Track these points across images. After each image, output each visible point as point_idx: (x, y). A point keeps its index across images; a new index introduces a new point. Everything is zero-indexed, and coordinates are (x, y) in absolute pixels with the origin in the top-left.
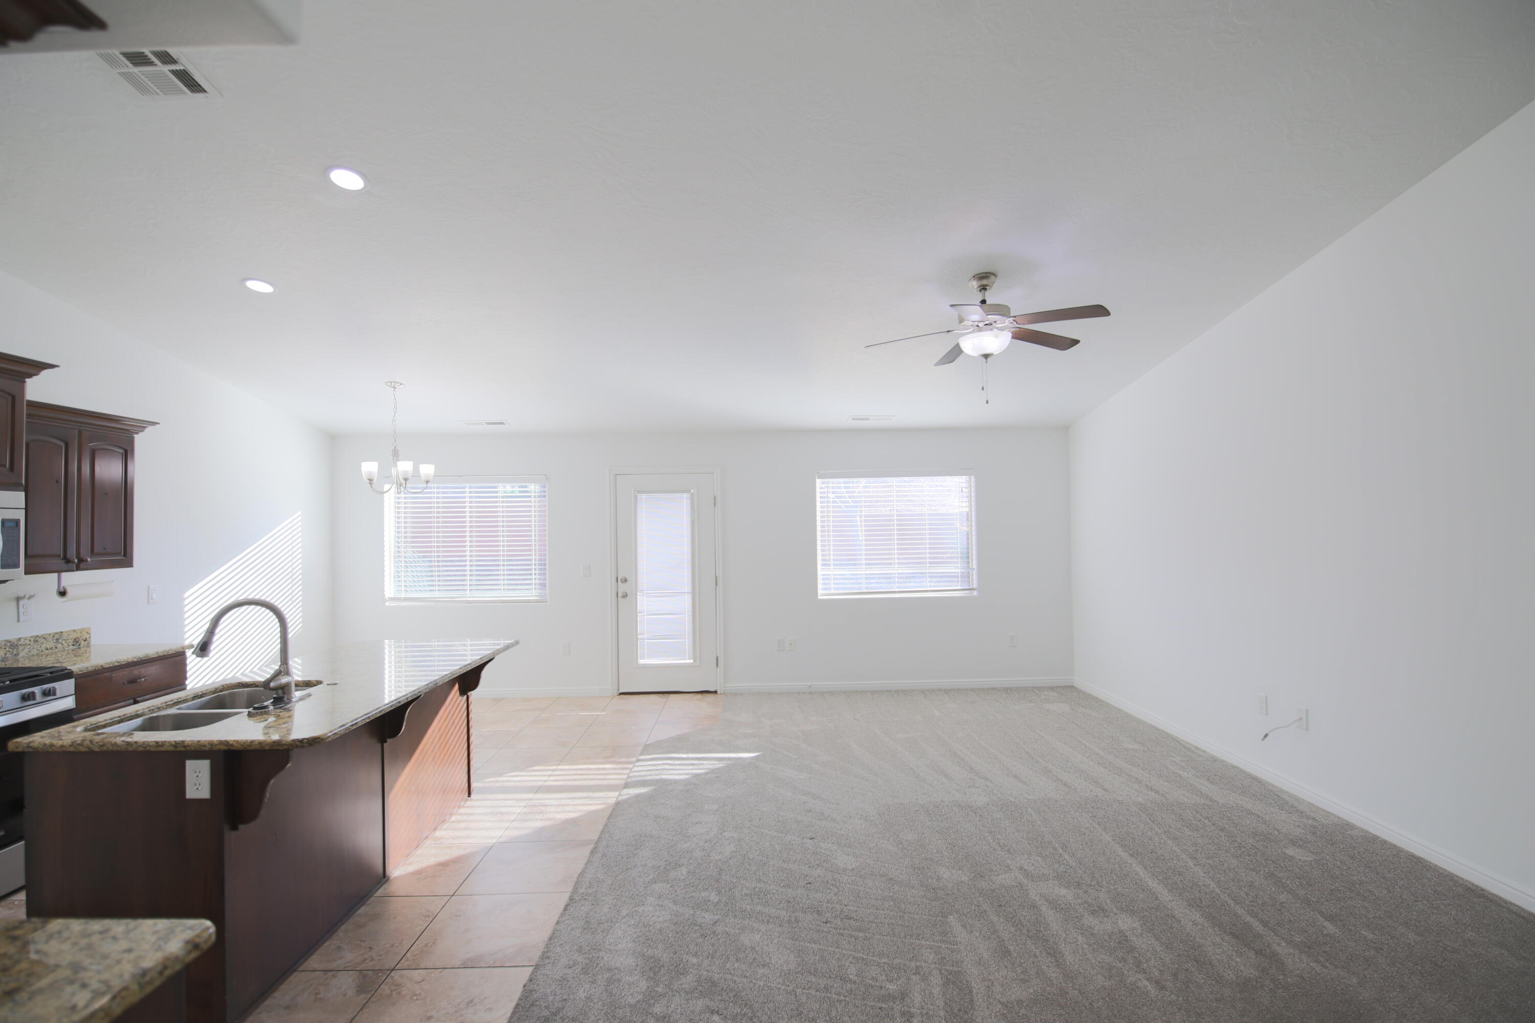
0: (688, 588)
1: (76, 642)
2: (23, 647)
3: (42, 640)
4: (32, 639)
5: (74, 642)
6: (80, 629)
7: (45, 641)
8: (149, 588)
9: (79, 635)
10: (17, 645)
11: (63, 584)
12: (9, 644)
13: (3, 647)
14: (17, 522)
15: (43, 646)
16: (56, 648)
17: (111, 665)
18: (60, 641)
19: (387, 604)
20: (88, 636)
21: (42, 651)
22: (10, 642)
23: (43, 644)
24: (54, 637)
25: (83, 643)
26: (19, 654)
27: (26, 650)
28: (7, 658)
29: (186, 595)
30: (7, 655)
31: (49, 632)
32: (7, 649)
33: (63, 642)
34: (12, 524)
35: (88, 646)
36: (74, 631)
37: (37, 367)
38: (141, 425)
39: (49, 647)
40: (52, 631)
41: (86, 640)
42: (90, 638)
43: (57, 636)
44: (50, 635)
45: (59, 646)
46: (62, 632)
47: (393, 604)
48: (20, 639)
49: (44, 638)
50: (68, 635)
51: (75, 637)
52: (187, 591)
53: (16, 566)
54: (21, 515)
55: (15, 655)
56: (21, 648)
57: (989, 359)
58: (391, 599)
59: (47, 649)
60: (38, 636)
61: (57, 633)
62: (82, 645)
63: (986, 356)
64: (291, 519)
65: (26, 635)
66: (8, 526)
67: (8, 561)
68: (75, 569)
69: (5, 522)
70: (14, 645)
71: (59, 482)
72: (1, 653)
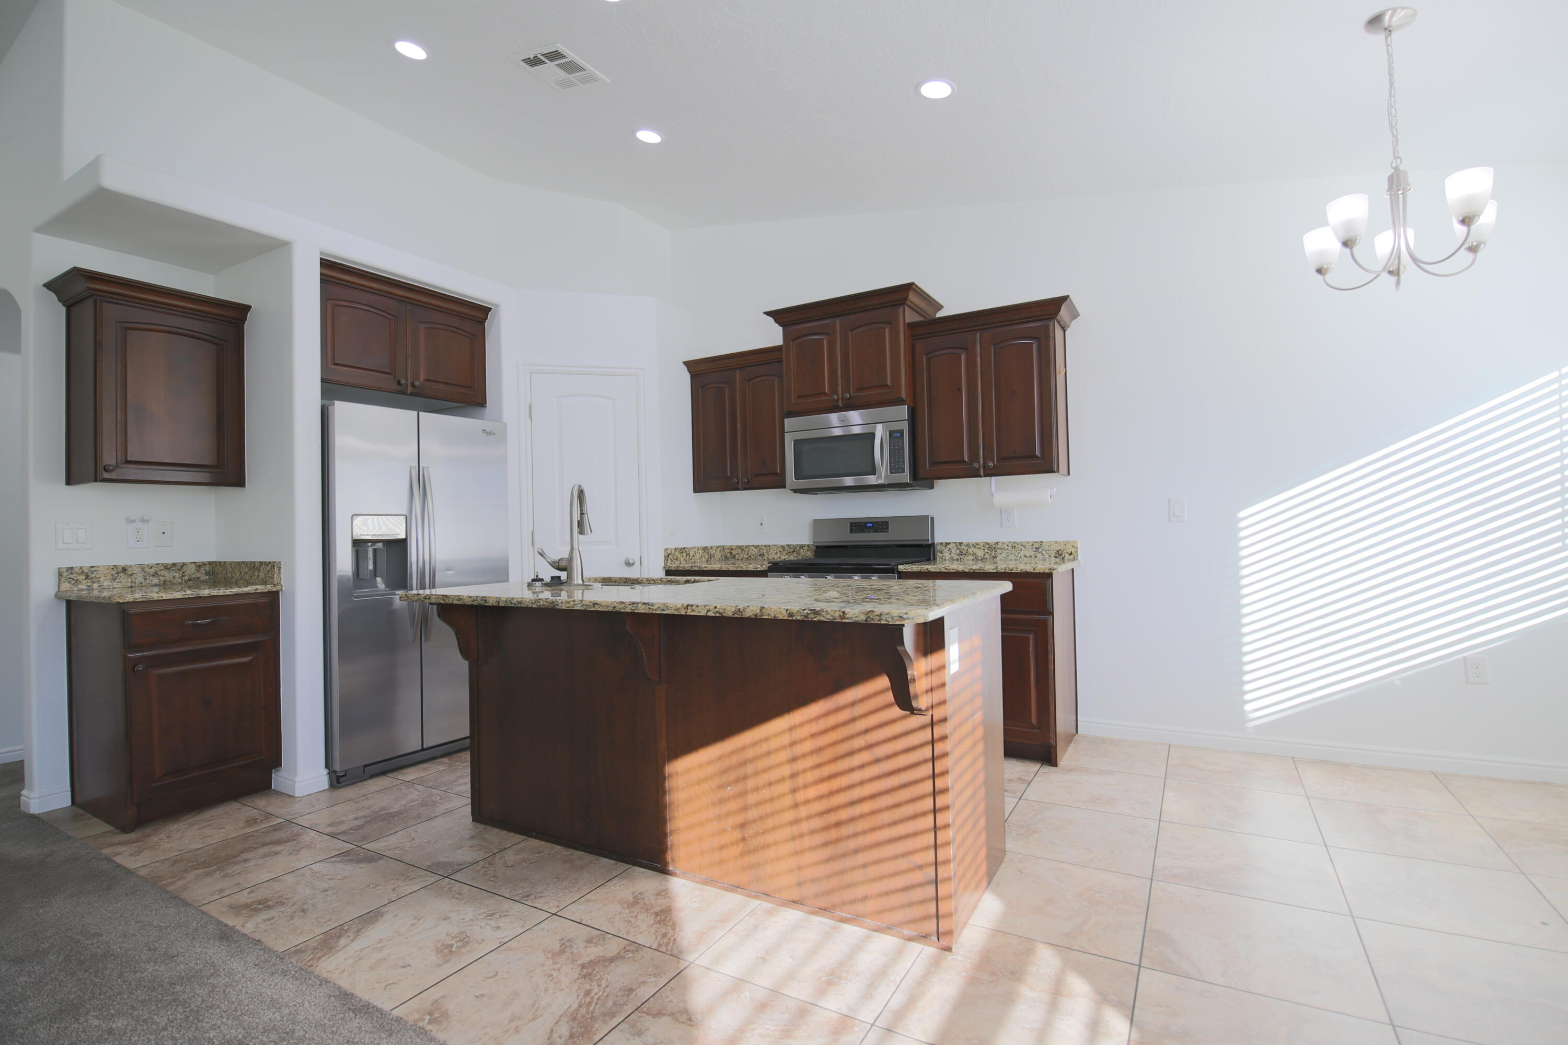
1: (1059, 554)
2: (1001, 551)
3: (1021, 547)
4: (1010, 545)
5: (1056, 553)
6: (1064, 542)
7: (1023, 549)
8: (1169, 500)
9: (1062, 548)
10: (995, 548)
12: (987, 546)
13: (982, 548)
14: (902, 432)
15: (1022, 552)
16: (1036, 557)
17: (938, 571)
18: (1040, 550)
20: (1074, 550)
21: (1021, 557)
22: (988, 544)
23: (1021, 550)
24: (1033, 545)
25: (1067, 557)
26: (997, 557)
27: (1004, 555)
28: (986, 559)
29: (1242, 514)
30: (985, 556)
31: (1027, 541)
32: (986, 550)
33: (1044, 552)
34: (897, 436)
36: (1056, 542)
39: (1027, 556)
40: (1032, 540)
41: (1071, 554)
42: (1076, 552)
43: (1036, 545)
44: (1028, 543)
45: (1039, 555)
46: (1042, 542)
48: (997, 543)
49: (1022, 545)
50: (1049, 546)
51: (1057, 549)
52: (1244, 508)
53: (902, 470)
54: (905, 426)
55: (993, 557)
56: (999, 551)
59: (1026, 557)
60: (1015, 542)
61: (1037, 542)
62: (1066, 559)
65: (1006, 540)
66: (894, 436)
67: (895, 467)
68: (982, 474)
69: (891, 433)
70: (992, 548)
71: (960, 390)
72: (980, 553)
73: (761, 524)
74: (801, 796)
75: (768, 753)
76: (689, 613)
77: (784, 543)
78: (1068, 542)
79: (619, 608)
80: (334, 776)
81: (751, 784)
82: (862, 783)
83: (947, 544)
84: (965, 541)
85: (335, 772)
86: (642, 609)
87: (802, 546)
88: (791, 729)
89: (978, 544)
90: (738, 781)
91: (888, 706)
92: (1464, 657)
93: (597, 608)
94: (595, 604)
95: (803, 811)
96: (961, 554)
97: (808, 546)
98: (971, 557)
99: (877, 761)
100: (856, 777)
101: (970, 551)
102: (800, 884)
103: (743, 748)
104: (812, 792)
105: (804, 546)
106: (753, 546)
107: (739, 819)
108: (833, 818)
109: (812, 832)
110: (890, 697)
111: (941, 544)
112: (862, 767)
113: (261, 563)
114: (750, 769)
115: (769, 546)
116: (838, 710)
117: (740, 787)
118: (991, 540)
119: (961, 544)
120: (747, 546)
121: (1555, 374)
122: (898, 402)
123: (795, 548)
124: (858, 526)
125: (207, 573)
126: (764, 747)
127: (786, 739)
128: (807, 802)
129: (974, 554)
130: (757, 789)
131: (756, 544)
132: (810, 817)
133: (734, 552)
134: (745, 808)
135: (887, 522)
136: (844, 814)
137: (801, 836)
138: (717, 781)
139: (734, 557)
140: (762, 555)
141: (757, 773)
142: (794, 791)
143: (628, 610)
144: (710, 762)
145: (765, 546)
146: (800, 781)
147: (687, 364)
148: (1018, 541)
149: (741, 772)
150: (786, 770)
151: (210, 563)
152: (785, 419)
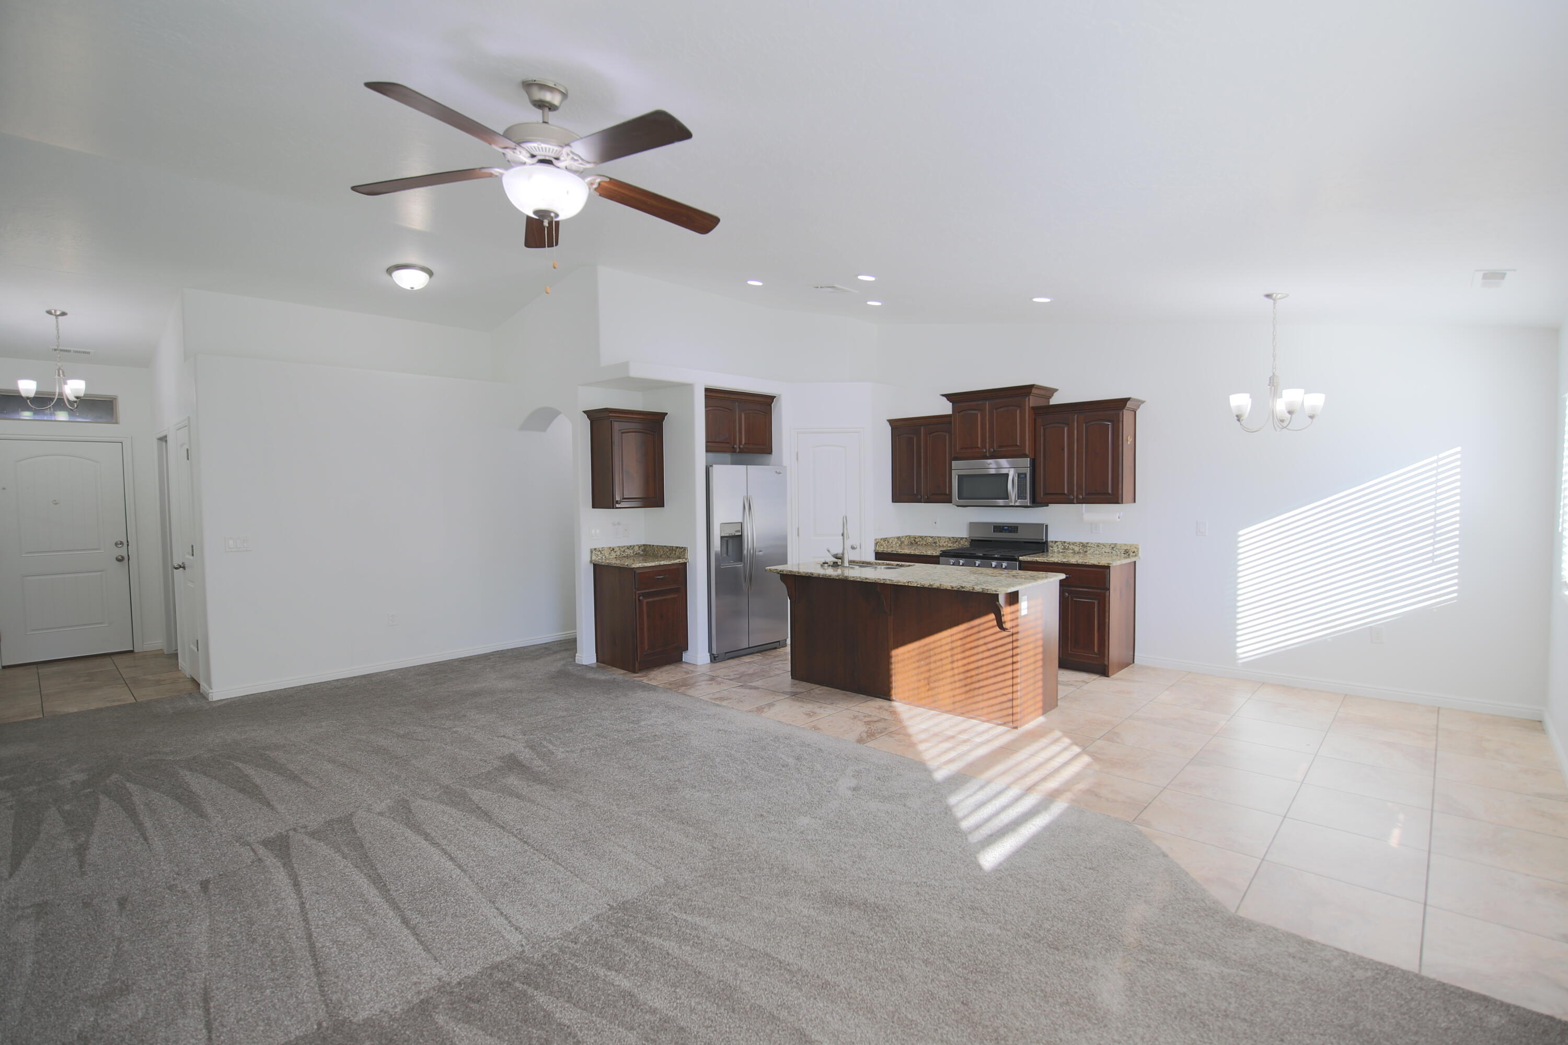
2: (1090, 548)
3: (1103, 546)
4: (1096, 544)
5: (1124, 551)
6: (1130, 544)
8: (1197, 522)
9: (1129, 548)
10: (1086, 546)
11: (1082, 512)
12: (1081, 545)
14: (1025, 474)
15: (1103, 550)
16: (1112, 553)
17: (1042, 561)
18: (1115, 549)
20: (1136, 550)
21: (1102, 553)
22: (1082, 543)
23: (1103, 548)
24: (1110, 545)
25: (1131, 554)
26: (1087, 552)
27: (1092, 550)
29: (1241, 533)
32: (1080, 547)
33: (1117, 550)
34: (1024, 476)
36: (1125, 545)
40: (1110, 542)
41: (1134, 552)
42: (1137, 551)
43: (1113, 546)
44: (1108, 544)
45: (1114, 552)
46: (1116, 544)
48: (1088, 543)
49: (1105, 545)
50: (1120, 547)
51: (1126, 548)
52: (1242, 530)
53: (1025, 498)
54: (1028, 472)
55: (1085, 552)
56: (1088, 548)
59: (1106, 552)
60: (1099, 543)
61: (1113, 544)
65: (1094, 541)
66: (1021, 477)
67: (1021, 495)
68: (1075, 502)
69: (1019, 475)
70: (1084, 546)
71: (1063, 449)
72: (1077, 549)
74: (955, 665)
75: (941, 646)
76: (909, 585)
77: (950, 536)
78: (1133, 545)
79: (877, 581)
80: (713, 656)
81: (933, 659)
82: (983, 659)
83: (1056, 542)
84: (1067, 540)
85: (713, 654)
86: (888, 582)
87: (962, 539)
88: (952, 635)
89: (1076, 543)
90: (927, 658)
91: (993, 627)
92: (1370, 627)
93: (867, 580)
94: (866, 579)
95: (956, 671)
96: (1064, 548)
97: (966, 538)
98: (1071, 551)
99: (989, 650)
100: (980, 656)
101: (1071, 547)
102: (954, 703)
103: (930, 644)
104: (960, 663)
105: (963, 538)
106: (931, 538)
107: (927, 675)
108: (969, 674)
109: (960, 680)
110: (995, 623)
111: (1052, 542)
112: (983, 652)
113: (677, 547)
114: (932, 653)
116: (972, 627)
117: (928, 661)
118: (1084, 541)
119: (1064, 542)
120: (927, 539)
121: (1435, 458)
122: (1025, 456)
123: (957, 539)
124: (999, 528)
125: (642, 551)
126: (939, 643)
127: (949, 640)
128: (958, 667)
129: (1073, 549)
130: (935, 662)
131: (931, 535)
132: (959, 674)
133: (917, 540)
134: (930, 670)
135: (1017, 527)
136: (973, 673)
137: (955, 682)
138: (917, 658)
139: (917, 543)
140: (936, 544)
141: (935, 655)
142: (952, 662)
143: (882, 582)
144: (914, 650)
146: (956, 658)
147: (891, 422)
148: (1101, 542)
149: (927, 654)
150: (949, 654)
151: (644, 545)
152: (953, 462)
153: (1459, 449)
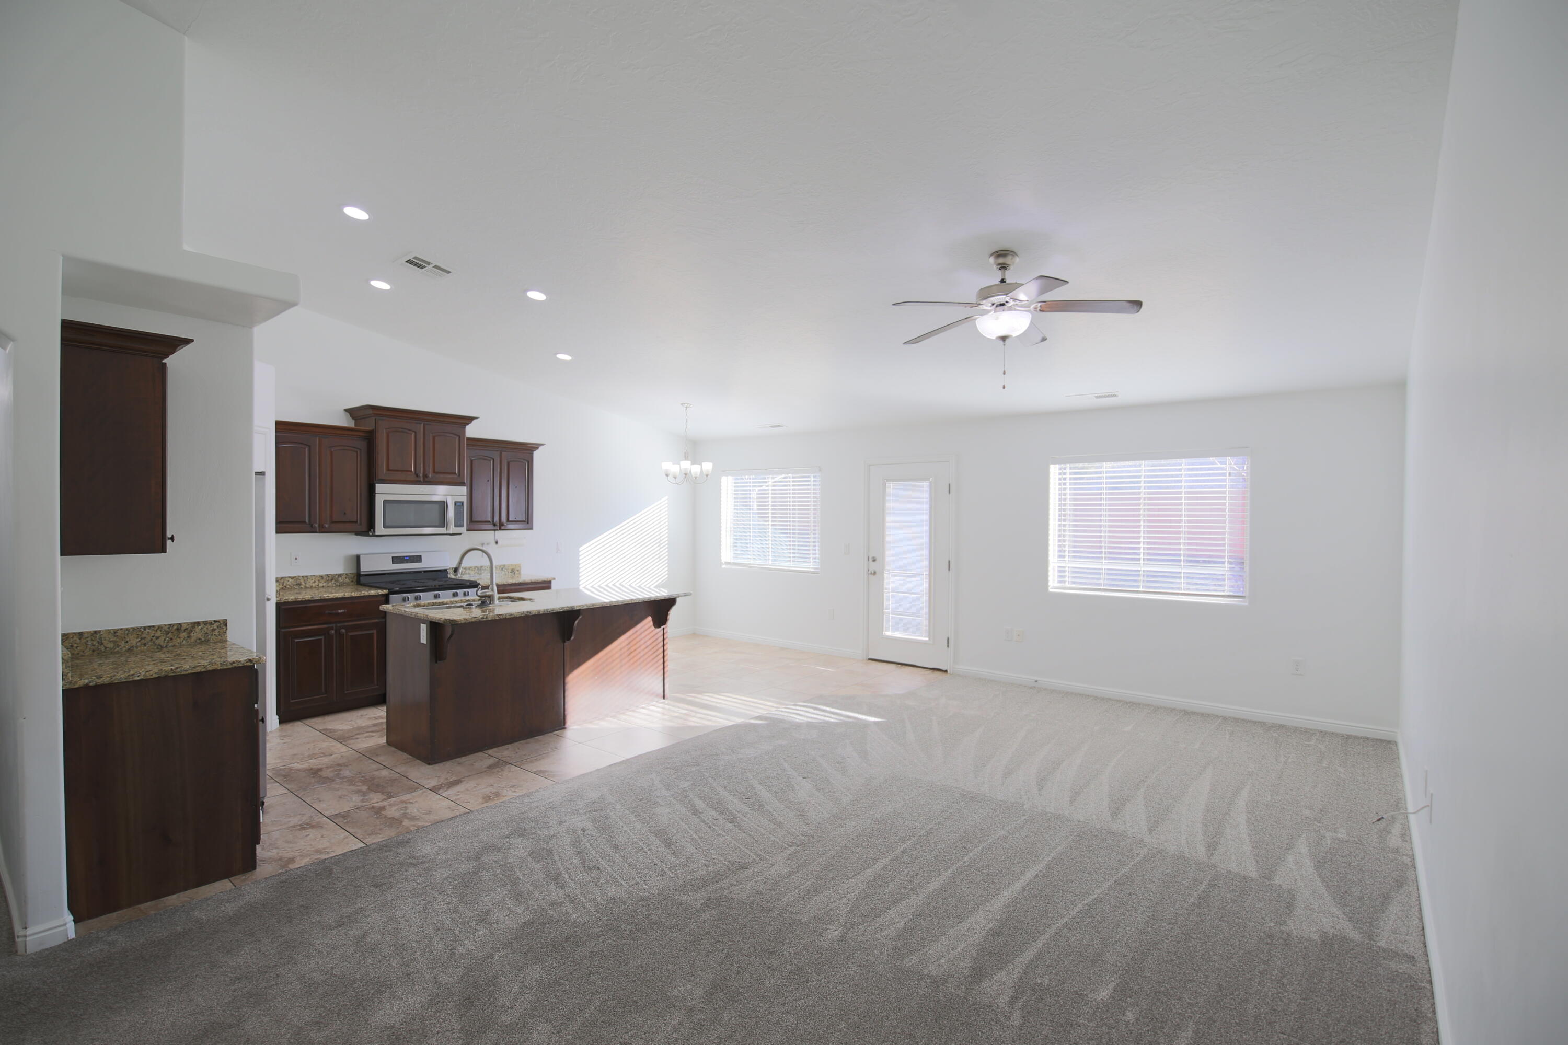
0: (925, 571)
1: (513, 571)
5: (511, 571)
6: (515, 564)
8: (557, 543)
9: (514, 567)
10: (480, 569)
11: (496, 538)
14: (463, 503)
18: (503, 569)
19: (724, 566)
20: (519, 569)
25: (516, 572)
29: (580, 549)
32: (476, 571)
34: (460, 504)
35: (520, 573)
36: (511, 565)
37: (470, 419)
38: (535, 447)
47: (729, 567)
50: (508, 567)
51: (512, 568)
52: (581, 546)
53: (462, 526)
54: (464, 499)
55: (480, 574)
57: (1007, 341)
58: (727, 563)
61: (502, 565)
63: (1004, 338)
64: (659, 502)
67: (458, 524)
68: (497, 529)
69: (458, 502)
73: (296, 559)
77: (323, 573)
87: (340, 575)
89: (471, 567)
97: (346, 574)
101: (467, 572)
103: (601, 658)
106: (289, 577)
115: (307, 577)
118: (479, 565)
120: (282, 578)
122: (462, 484)
123: (334, 577)
126: (610, 655)
131: (292, 575)
135: (420, 556)
140: (299, 584)
144: (588, 668)
145: (303, 577)
152: (379, 484)
153: (667, 498)
